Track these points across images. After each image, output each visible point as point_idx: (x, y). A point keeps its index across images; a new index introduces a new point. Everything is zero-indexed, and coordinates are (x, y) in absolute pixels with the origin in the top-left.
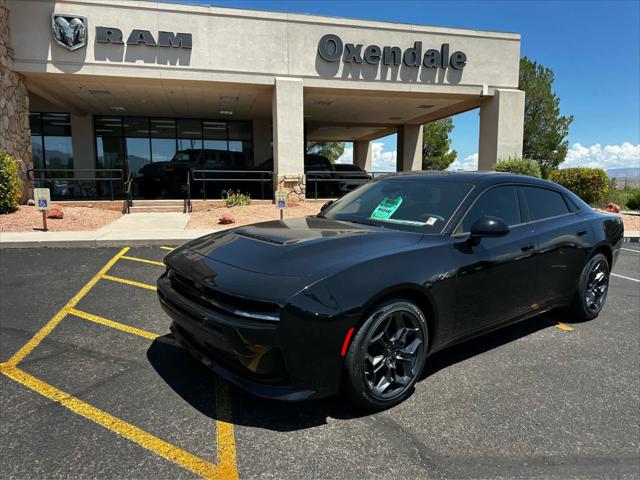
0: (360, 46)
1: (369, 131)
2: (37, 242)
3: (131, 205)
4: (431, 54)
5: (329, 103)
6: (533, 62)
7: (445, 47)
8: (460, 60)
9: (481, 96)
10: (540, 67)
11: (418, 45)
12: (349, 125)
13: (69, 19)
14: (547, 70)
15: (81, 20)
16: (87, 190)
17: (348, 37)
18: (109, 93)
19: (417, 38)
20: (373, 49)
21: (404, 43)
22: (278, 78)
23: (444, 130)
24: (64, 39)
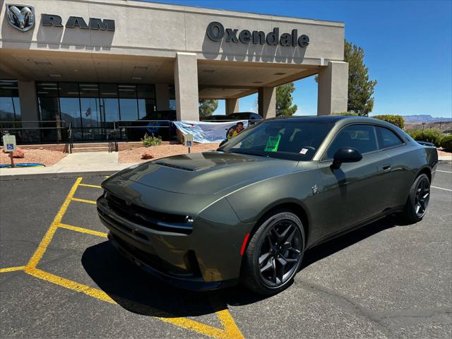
0: (236, 31)
1: (238, 92)
2: (10, 176)
3: (72, 147)
4: (285, 36)
5: (213, 72)
6: (349, 43)
7: (294, 32)
8: (304, 41)
9: (319, 66)
10: (355, 47)
11: (276, 30)
12: (224, 87)
13: (20, 8)
14: (360, 48)
15: (30, 9)
16: (32, 137)
17: (227, 24)
18: (50, 63)
19: (275, 25)
20: (245, 33)
21: (267, 29)
22: (178, 53)
23: (289, 91)
24: (17, 23)
